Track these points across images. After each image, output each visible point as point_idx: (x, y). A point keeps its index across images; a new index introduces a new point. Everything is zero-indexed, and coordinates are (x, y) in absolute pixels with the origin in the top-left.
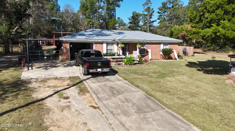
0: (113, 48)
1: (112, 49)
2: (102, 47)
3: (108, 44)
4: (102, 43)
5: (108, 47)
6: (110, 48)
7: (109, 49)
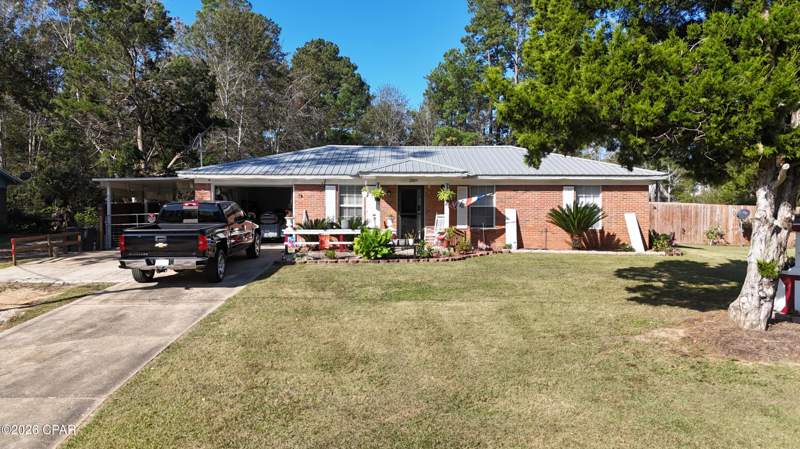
0: (362, 206)
1: (360, 208)
2: (323, 201)
3: (343, 190)
4: (320, 187)
5: (346, 200)
6: (351, 206)
7: (349, 208)
